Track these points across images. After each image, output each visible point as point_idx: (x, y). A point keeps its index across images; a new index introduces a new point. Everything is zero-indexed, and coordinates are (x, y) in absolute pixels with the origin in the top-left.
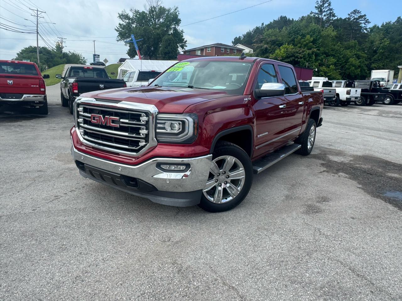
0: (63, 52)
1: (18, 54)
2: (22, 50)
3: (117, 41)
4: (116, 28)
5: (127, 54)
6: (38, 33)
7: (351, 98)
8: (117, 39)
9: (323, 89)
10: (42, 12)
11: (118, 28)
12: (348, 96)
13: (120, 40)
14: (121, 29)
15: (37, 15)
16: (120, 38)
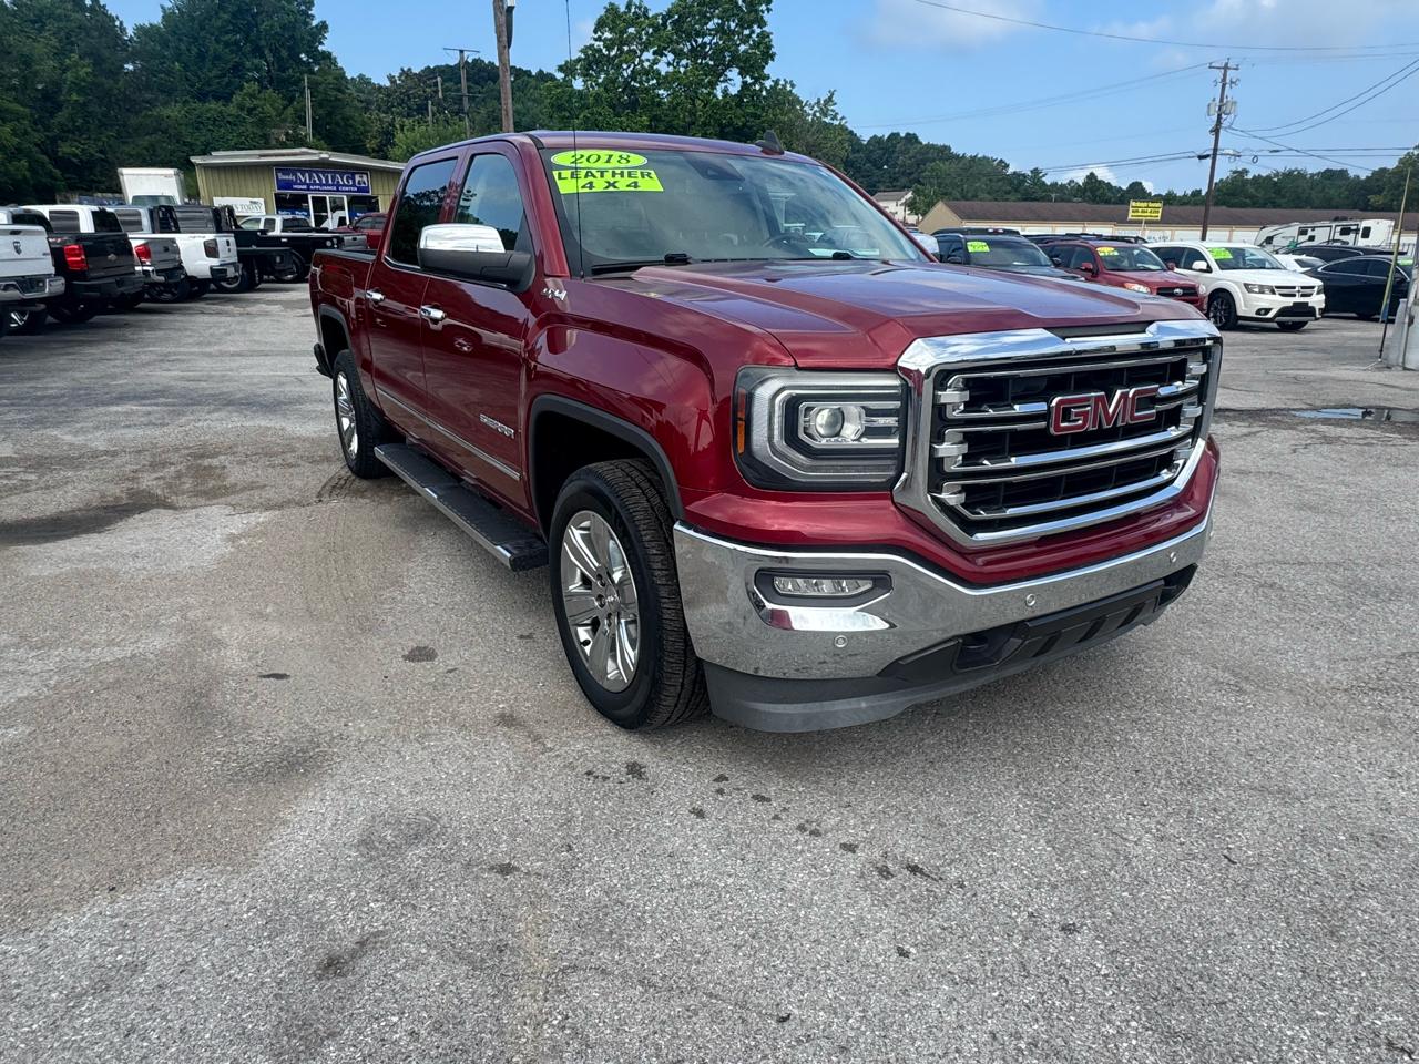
7: (226, 271)
9: (142, 242)
12: (215, 262)
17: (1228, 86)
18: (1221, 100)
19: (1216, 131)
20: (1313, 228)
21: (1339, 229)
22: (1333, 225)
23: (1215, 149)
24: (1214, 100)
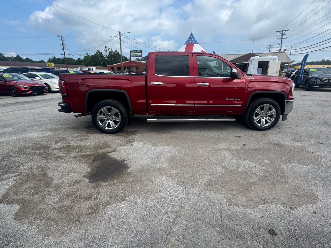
17: (63, 41)
18: (62, 43)
19: (63, 49)
20: (83, 69)
21: (87, 69)
22: (86, 68)
23: (64, 53)
24: (61, 43)
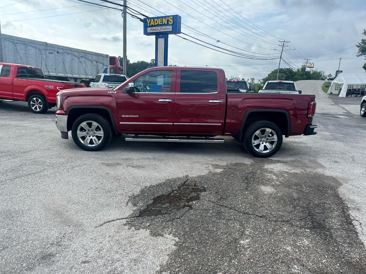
0: (306, 71)
1: (269, 75)
2: (272, 72)
3: (358, 56)
4: (358, 45)
5: (363, 67)
6: (281, 58)
8: (357, 55)
10: (287, 42)
11: (360, 44)
13: (361, 55)
14: (363, 45)
15: (283, 45)
16: (361, 53)
